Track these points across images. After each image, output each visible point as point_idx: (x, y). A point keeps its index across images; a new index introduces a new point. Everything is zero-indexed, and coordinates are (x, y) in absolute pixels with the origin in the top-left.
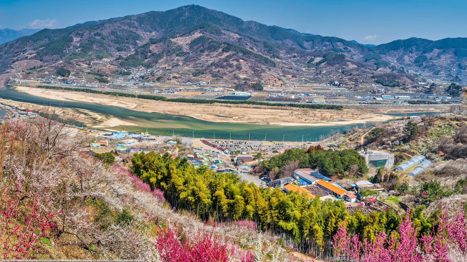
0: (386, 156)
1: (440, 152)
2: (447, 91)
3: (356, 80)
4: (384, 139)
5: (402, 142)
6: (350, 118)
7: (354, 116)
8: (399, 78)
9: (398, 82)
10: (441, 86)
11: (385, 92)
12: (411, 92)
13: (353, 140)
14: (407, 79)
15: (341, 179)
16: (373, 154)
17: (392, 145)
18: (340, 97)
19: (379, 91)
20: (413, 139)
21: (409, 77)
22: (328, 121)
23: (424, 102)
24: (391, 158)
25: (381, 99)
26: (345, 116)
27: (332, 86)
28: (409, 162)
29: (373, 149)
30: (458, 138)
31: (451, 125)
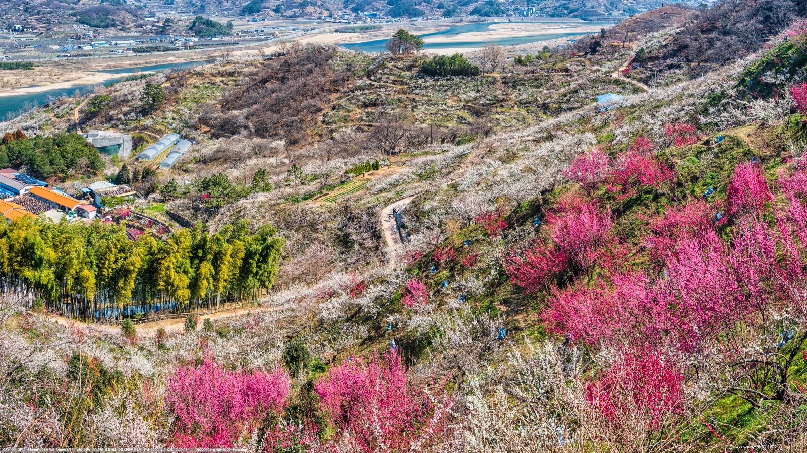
0: (119, 138)
1: (203, 126)
2: (191, 28)
3: (48, 20)
4: (112, 113)
5: (140, 115)
6: (46, 80)
7: (53, 77)
8: (114, 13)
9: (113, 20)
10: (180, 22)
11: (95, 37)
12: (135, 34)
13: (63, 116)
14: (126, 14)
15: (63, 181)
16: (98, 137)
17: (126, 120)
18: (27, 49)
19: (85, 35)
20: (157, 110)
21: (129, 11)
22: (13, 88)
23: (157, 49)
24: (128, 141)
25: (90, 48)
26: (38, 78)
27: (11, 32)
28: (157, 146)
29: (96, 129)
30: (227, 103)
31: (213, 84)
